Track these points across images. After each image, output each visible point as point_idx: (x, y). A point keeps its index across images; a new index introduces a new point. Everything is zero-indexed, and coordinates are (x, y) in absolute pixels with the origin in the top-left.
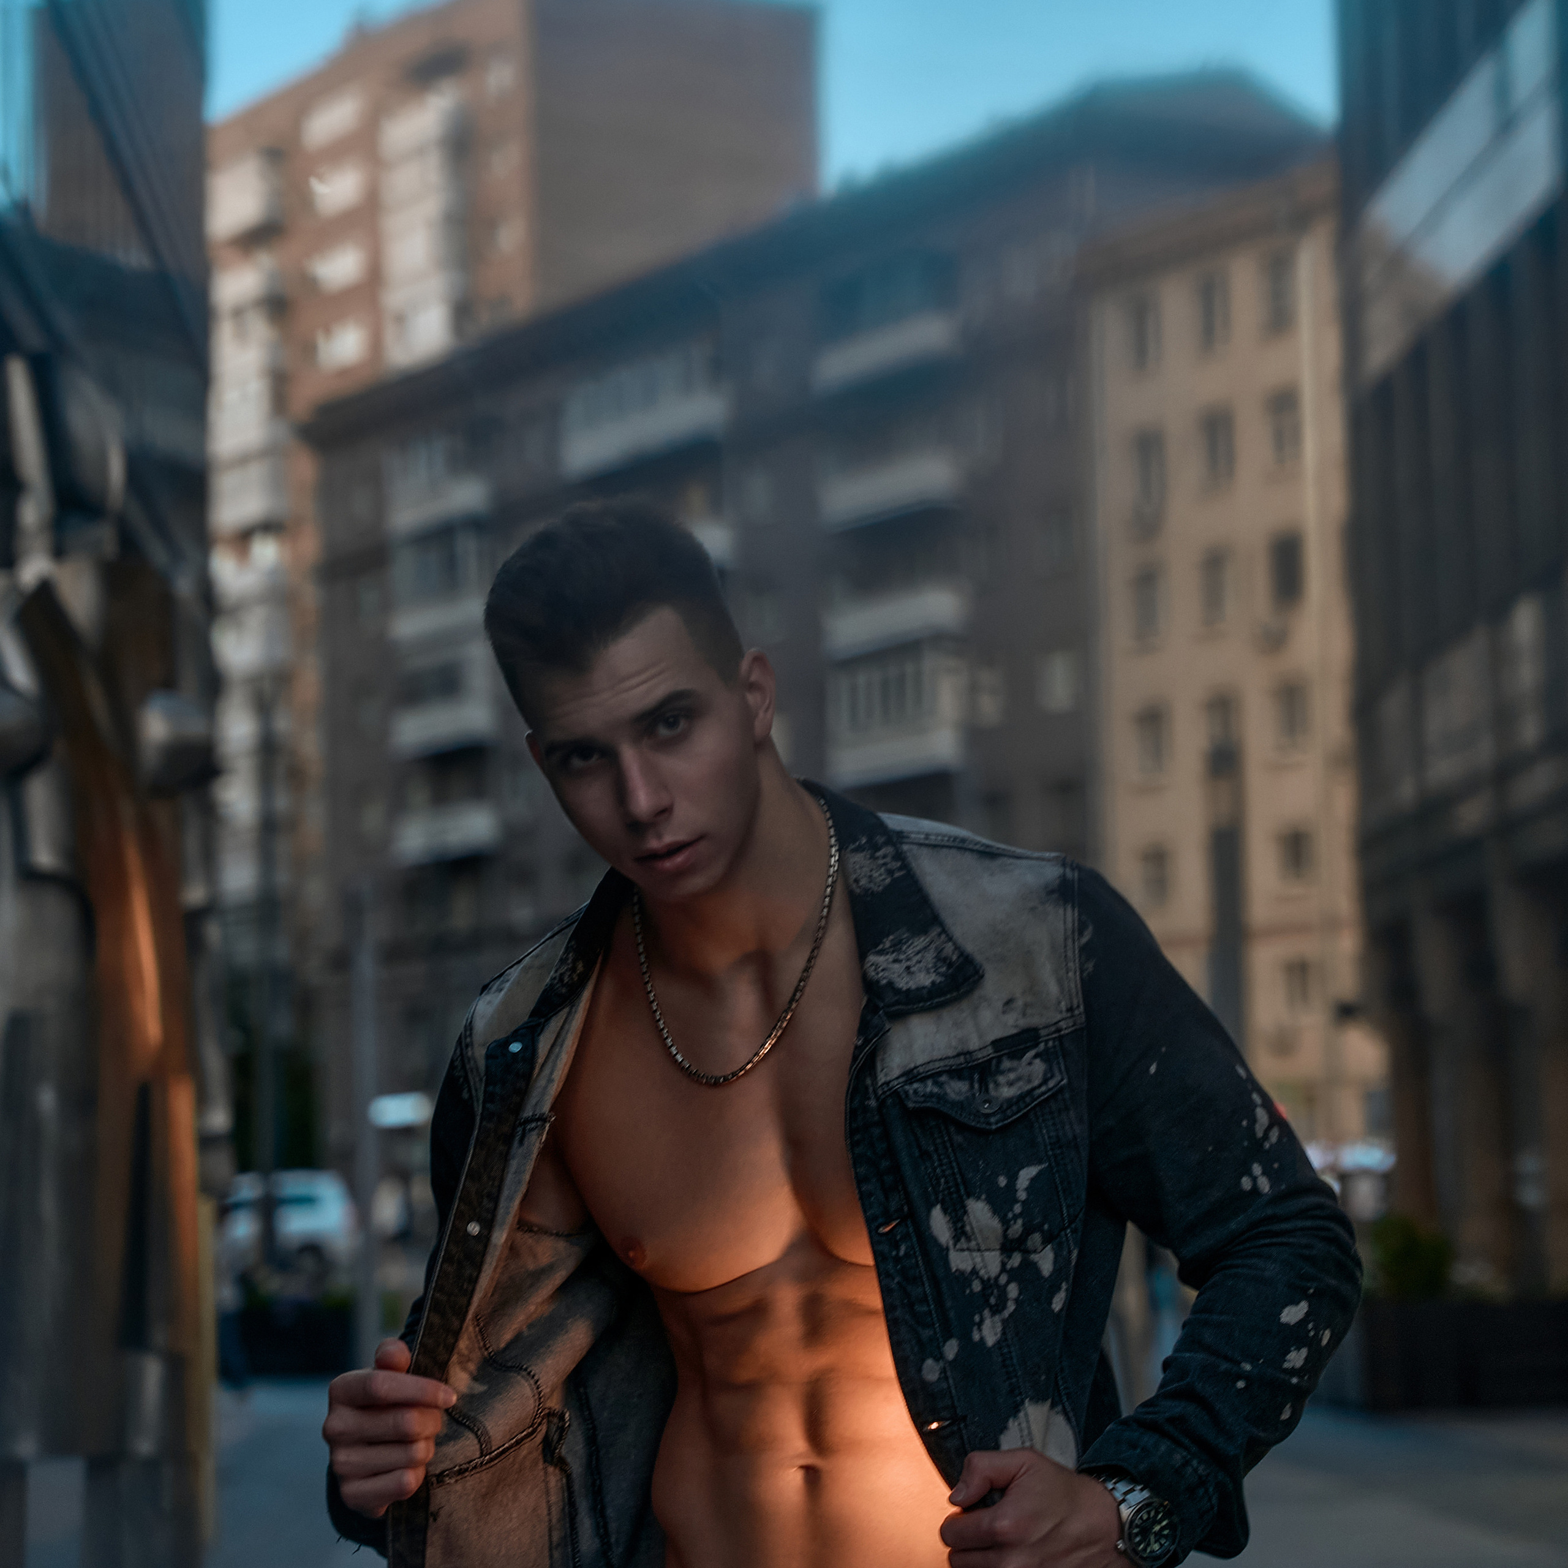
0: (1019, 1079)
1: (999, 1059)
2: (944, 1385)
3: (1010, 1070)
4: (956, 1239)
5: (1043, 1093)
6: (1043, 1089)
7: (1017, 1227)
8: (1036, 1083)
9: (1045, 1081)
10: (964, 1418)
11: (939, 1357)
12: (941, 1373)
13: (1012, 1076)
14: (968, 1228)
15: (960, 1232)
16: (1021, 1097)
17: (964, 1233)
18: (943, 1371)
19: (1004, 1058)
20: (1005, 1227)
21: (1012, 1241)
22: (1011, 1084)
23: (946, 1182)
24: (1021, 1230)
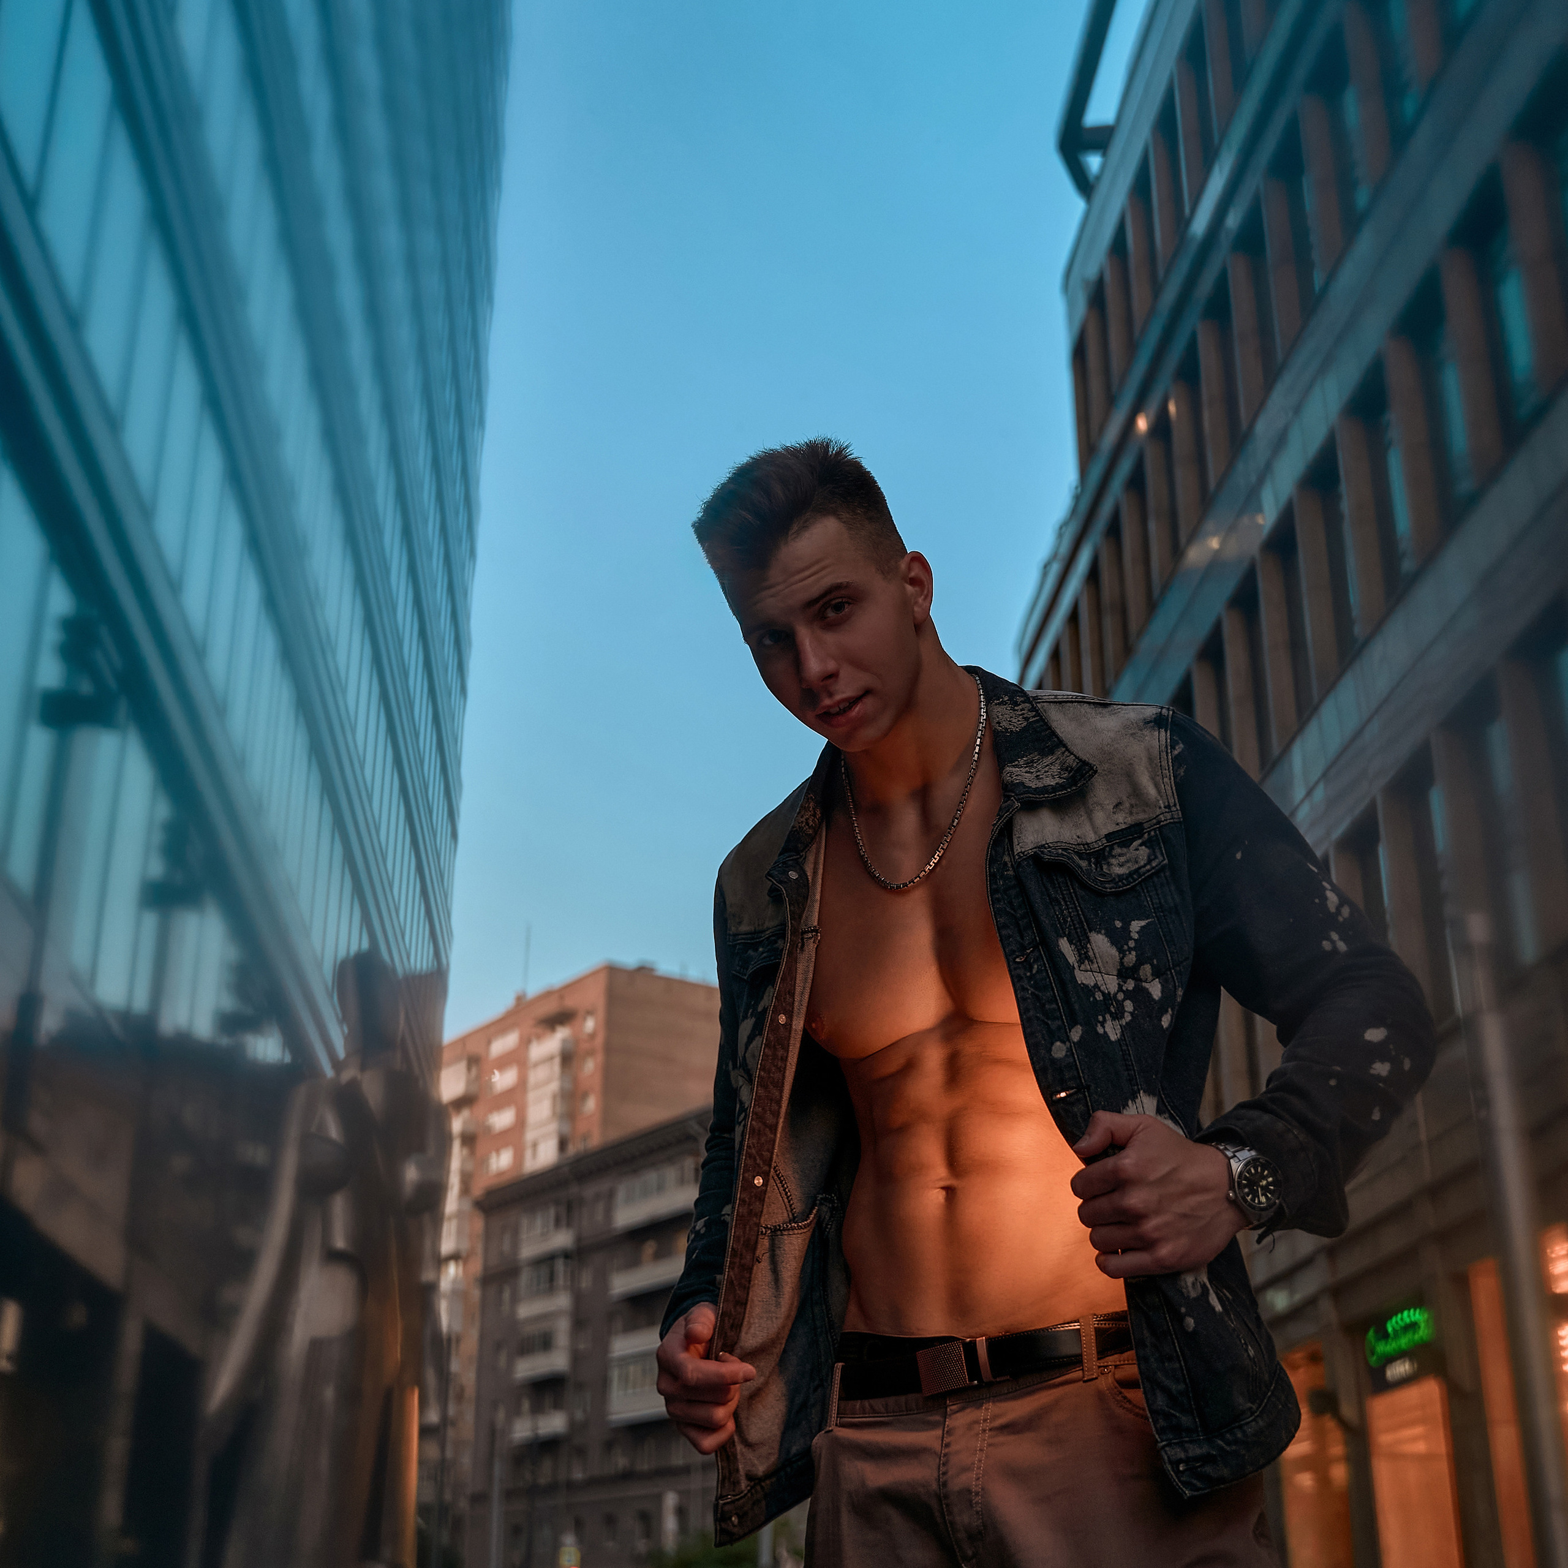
0: (1127, 861)
1: (1112, 848)
2: (1071, 1060)
3: (1120, 855)
4: (1081, 962)
5: (1148, 871)
6: (1148, 867)
7: (1131, 958)
8: (1142, 863)
9: (1149, 861)
10: (1088, 1087)
11: (1066, 1039)
12: (1067, 1052)
13: (1122, 859)
14: (1091, 954)
15: (1084, 957)
16: (1130, 874)
17: (1088, 958)
18: (1070, 1050)
19: (1115, 846)
20: (1121, 955)
21: (1127, 969)
22: (1121, 865)
23: (1072, 921)
24: (1134, 959)
